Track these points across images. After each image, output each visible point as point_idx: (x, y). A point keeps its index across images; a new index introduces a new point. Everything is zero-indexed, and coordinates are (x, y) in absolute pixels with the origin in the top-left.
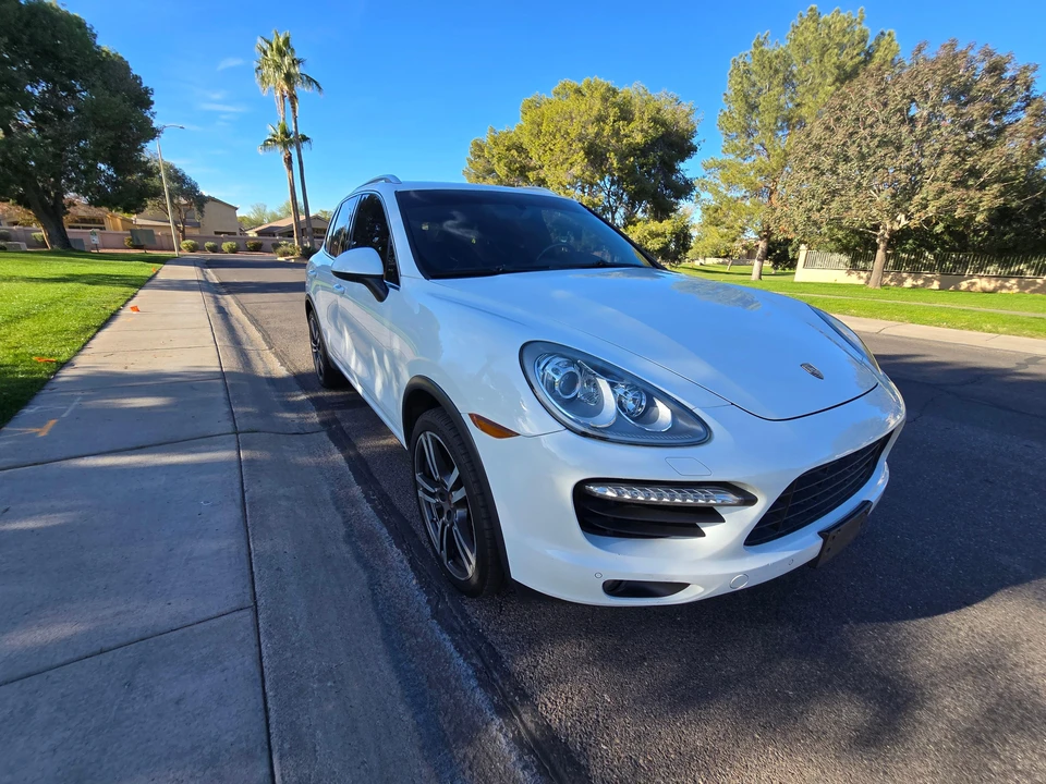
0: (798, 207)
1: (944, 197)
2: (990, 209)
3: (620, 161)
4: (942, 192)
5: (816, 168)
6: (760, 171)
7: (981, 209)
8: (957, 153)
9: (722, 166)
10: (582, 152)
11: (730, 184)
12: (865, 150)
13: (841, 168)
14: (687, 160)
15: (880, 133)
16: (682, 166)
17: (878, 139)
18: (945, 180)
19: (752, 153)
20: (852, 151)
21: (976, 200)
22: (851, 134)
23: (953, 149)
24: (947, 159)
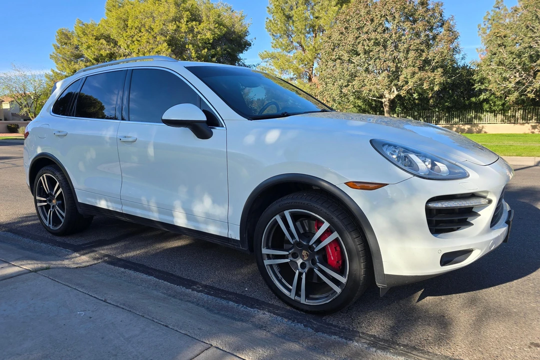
0: (333, 84)
1: (416, 76)
2: (440, 83)
3: (196, 52)
4: (414, 74)
5: (340, 59)
6: (302, 61)
7: (436, 83)
8: (417, 50)
9: (273, 57)
10: (165, 44)
11: (283, 70)
12: (367, 48)
13: (355, 59)
14: (245, 52)
15: (373, 38)
16: (241, 56)
17: (372, 41)
18: (414, 66)
19: (293, 48)
20: (360, 49)
21: (432, 78)
22: (357, 38)
23: (414, 48)
24: (412, 54)
